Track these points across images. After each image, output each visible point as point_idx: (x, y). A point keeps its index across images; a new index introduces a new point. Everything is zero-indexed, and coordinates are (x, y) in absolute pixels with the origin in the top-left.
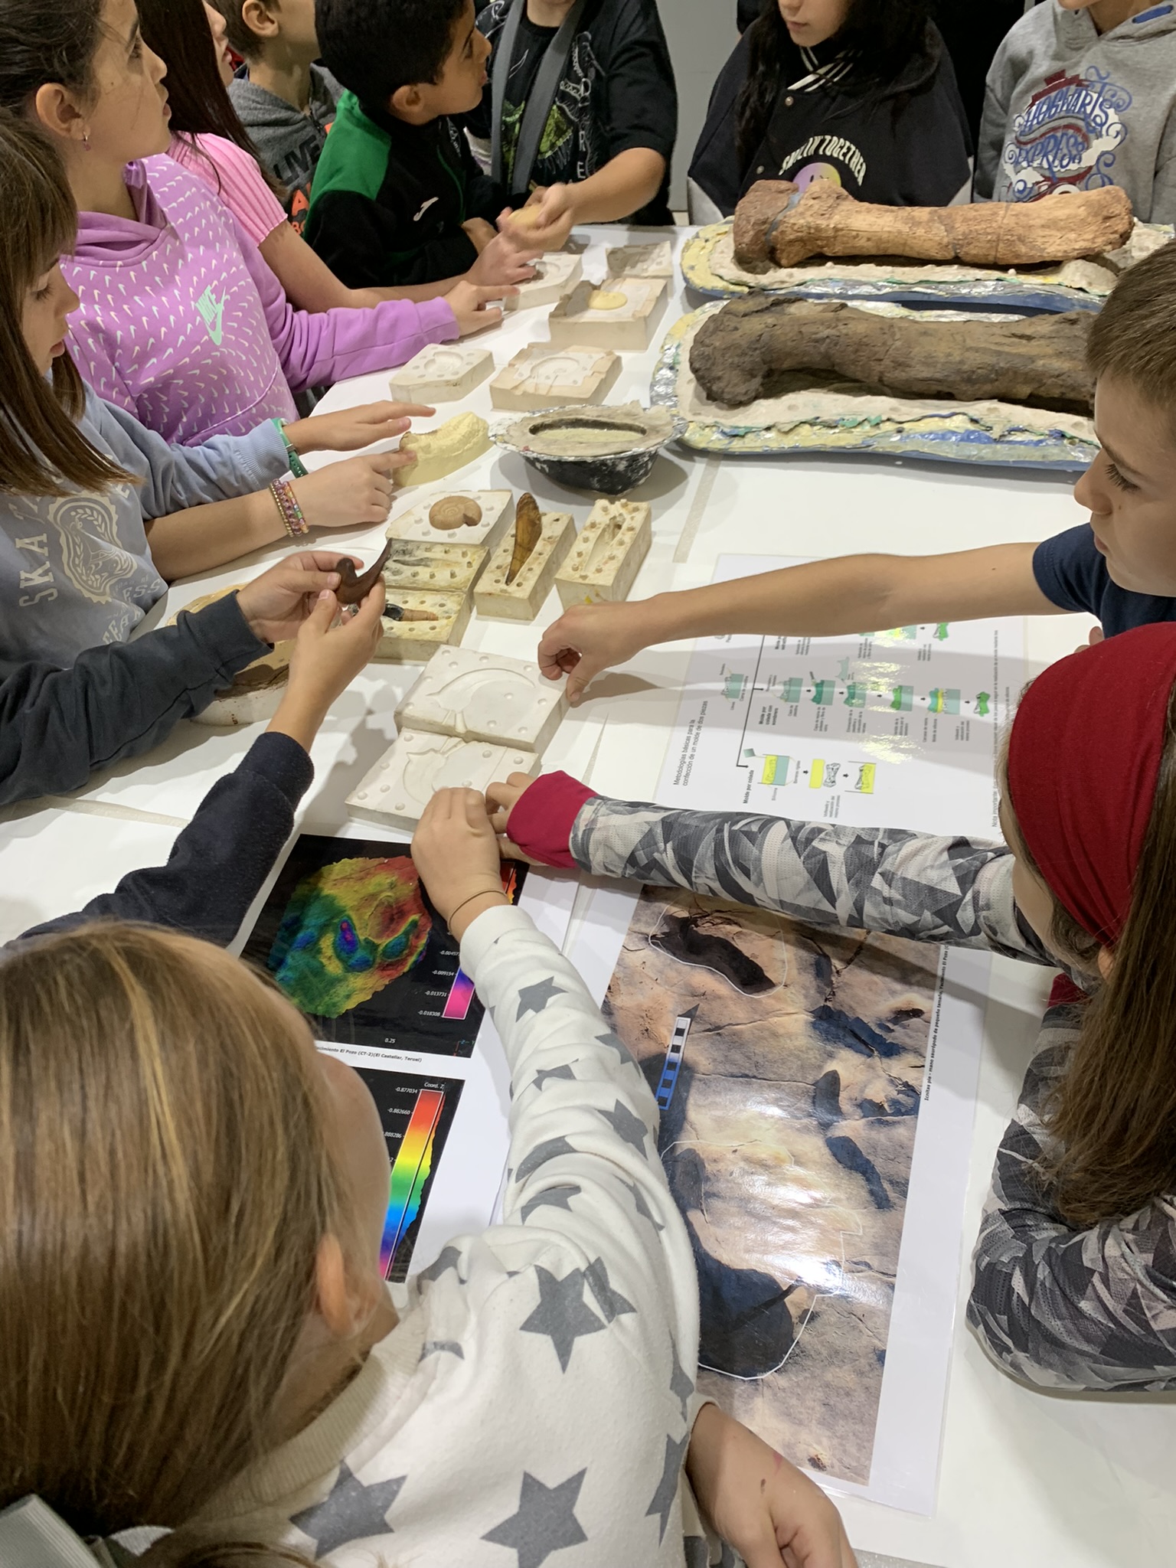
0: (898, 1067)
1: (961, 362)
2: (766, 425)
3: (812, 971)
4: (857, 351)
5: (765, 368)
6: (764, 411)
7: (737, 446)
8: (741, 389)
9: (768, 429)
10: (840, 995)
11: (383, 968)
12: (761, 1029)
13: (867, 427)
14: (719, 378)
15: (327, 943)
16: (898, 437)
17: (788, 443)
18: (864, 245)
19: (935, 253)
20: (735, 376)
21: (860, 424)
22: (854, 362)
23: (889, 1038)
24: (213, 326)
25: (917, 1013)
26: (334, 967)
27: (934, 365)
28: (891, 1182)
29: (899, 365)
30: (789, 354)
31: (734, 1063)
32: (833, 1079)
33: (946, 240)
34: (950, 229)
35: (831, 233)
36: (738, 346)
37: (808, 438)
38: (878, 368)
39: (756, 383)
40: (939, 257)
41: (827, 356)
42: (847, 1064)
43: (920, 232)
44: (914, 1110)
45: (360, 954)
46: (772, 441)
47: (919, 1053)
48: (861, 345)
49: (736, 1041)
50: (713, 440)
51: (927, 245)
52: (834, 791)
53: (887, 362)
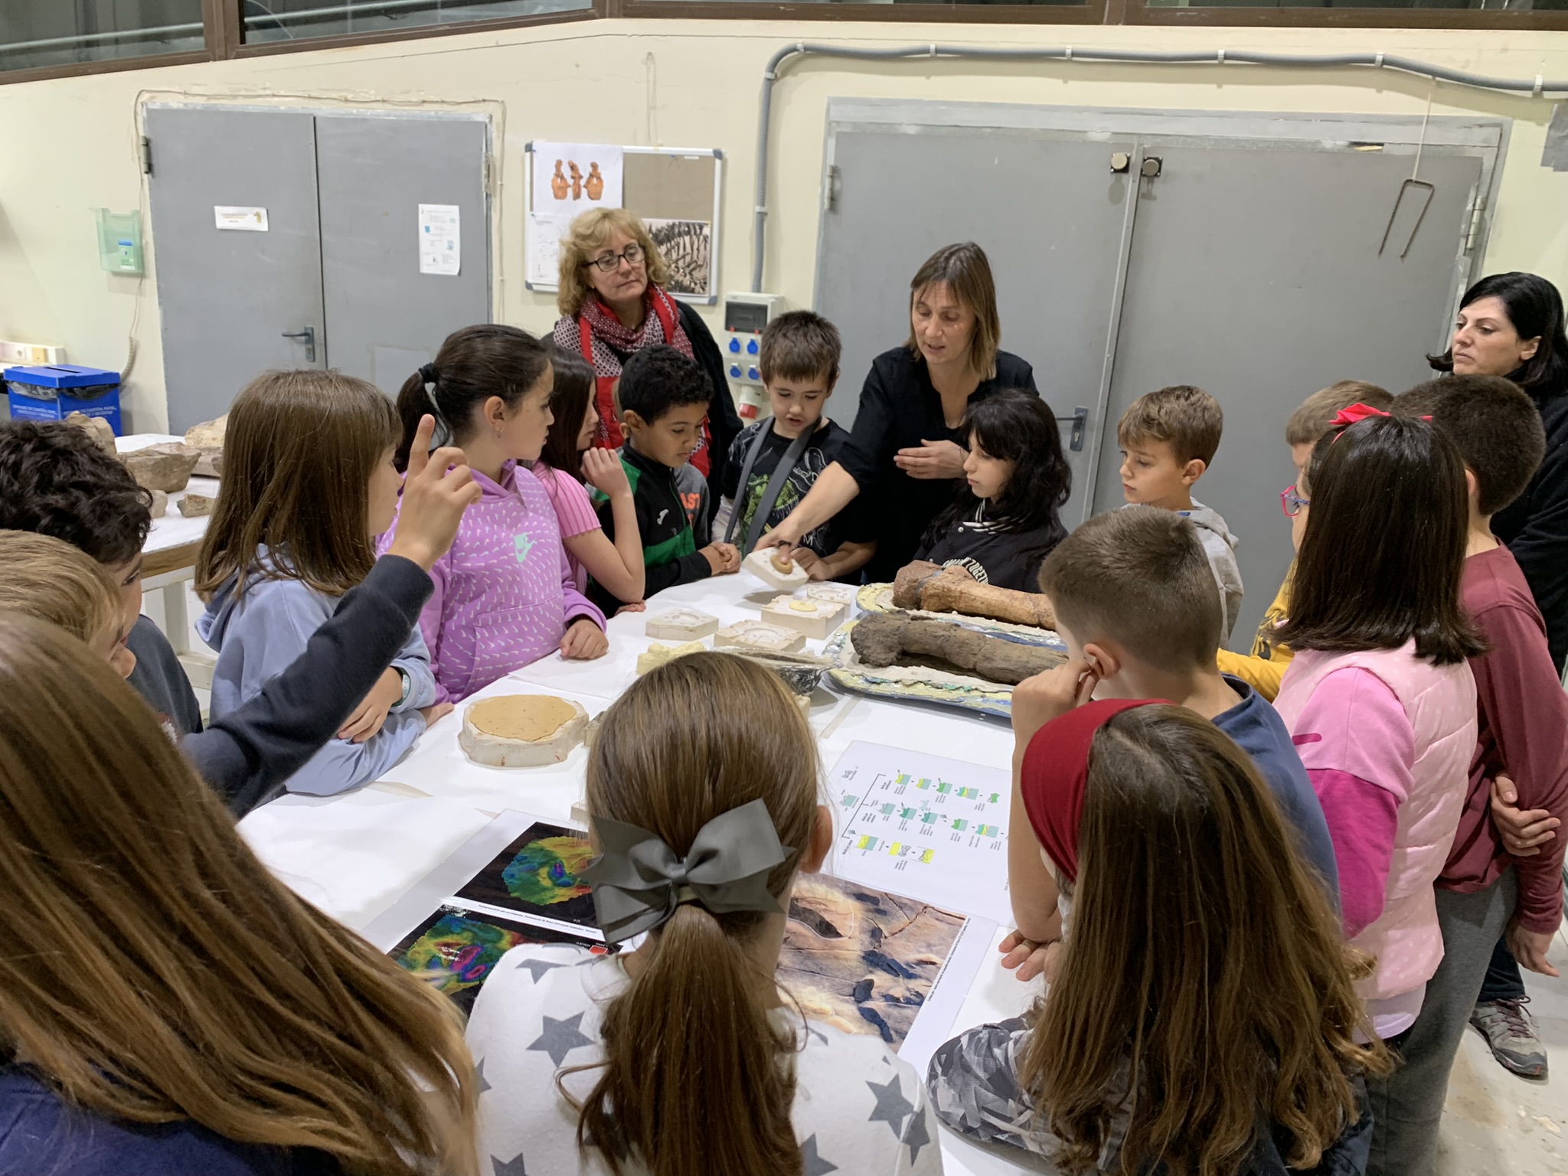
0: (914, 984)
1: (1027, 662)
2: (895, 680)
3: (869, 934)
4: (960, 647)
5: (900, 648)
6: (895, 672)
7: (874, 689)
8: (882, 657)
9: (896, 682)
10: (884, 948)
11: (579, 887)
12: (828, 954)
13: (961, 692)
14: (869, 647)
15: (544, 872)
16: (980, 700)
17: (908, 692)
18: (978, 606)
19: (1025, 618)
20: (879, 649)
21: (957, 689)
22: (958, 654)
23: (911, 971)
24: (520, 551)
25: (933, 963)
26: (546, 882)
27: (1009, 661)
28: (896, 1032)
29: (987, 659)
30: (917, 642)
31: (806, 965)
32: (870, 984)
33: (1032, 611)
34: (1036, 605)
35: (957, 594)
36: (883, 631)
37: (921, 691)
38: (973, 659)
39: (893, 655)
40: (1028, 621)
41: (941, 647)
42: (881, 980)
43: (1016, 603)
44: (920, 1004)
45: (564, 879)
46: (899, 690)
47: (928, 979)
48: (963, 643)
49: (810, 956)
50: (859, 683)
51: (1020, 612)
52: (904, 858)
53: (979, 656)
